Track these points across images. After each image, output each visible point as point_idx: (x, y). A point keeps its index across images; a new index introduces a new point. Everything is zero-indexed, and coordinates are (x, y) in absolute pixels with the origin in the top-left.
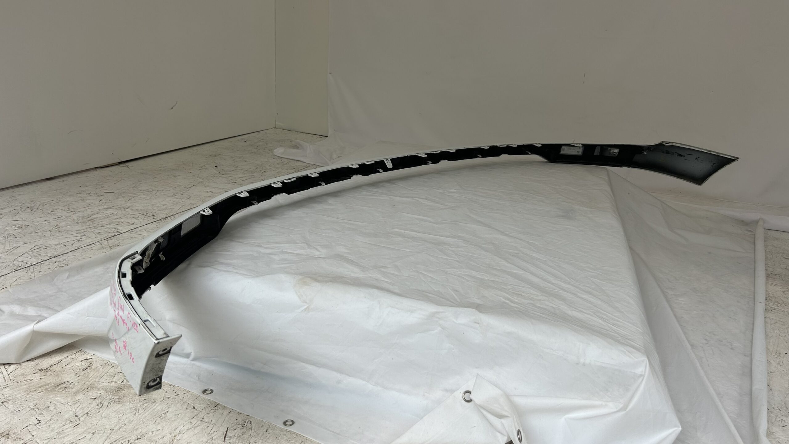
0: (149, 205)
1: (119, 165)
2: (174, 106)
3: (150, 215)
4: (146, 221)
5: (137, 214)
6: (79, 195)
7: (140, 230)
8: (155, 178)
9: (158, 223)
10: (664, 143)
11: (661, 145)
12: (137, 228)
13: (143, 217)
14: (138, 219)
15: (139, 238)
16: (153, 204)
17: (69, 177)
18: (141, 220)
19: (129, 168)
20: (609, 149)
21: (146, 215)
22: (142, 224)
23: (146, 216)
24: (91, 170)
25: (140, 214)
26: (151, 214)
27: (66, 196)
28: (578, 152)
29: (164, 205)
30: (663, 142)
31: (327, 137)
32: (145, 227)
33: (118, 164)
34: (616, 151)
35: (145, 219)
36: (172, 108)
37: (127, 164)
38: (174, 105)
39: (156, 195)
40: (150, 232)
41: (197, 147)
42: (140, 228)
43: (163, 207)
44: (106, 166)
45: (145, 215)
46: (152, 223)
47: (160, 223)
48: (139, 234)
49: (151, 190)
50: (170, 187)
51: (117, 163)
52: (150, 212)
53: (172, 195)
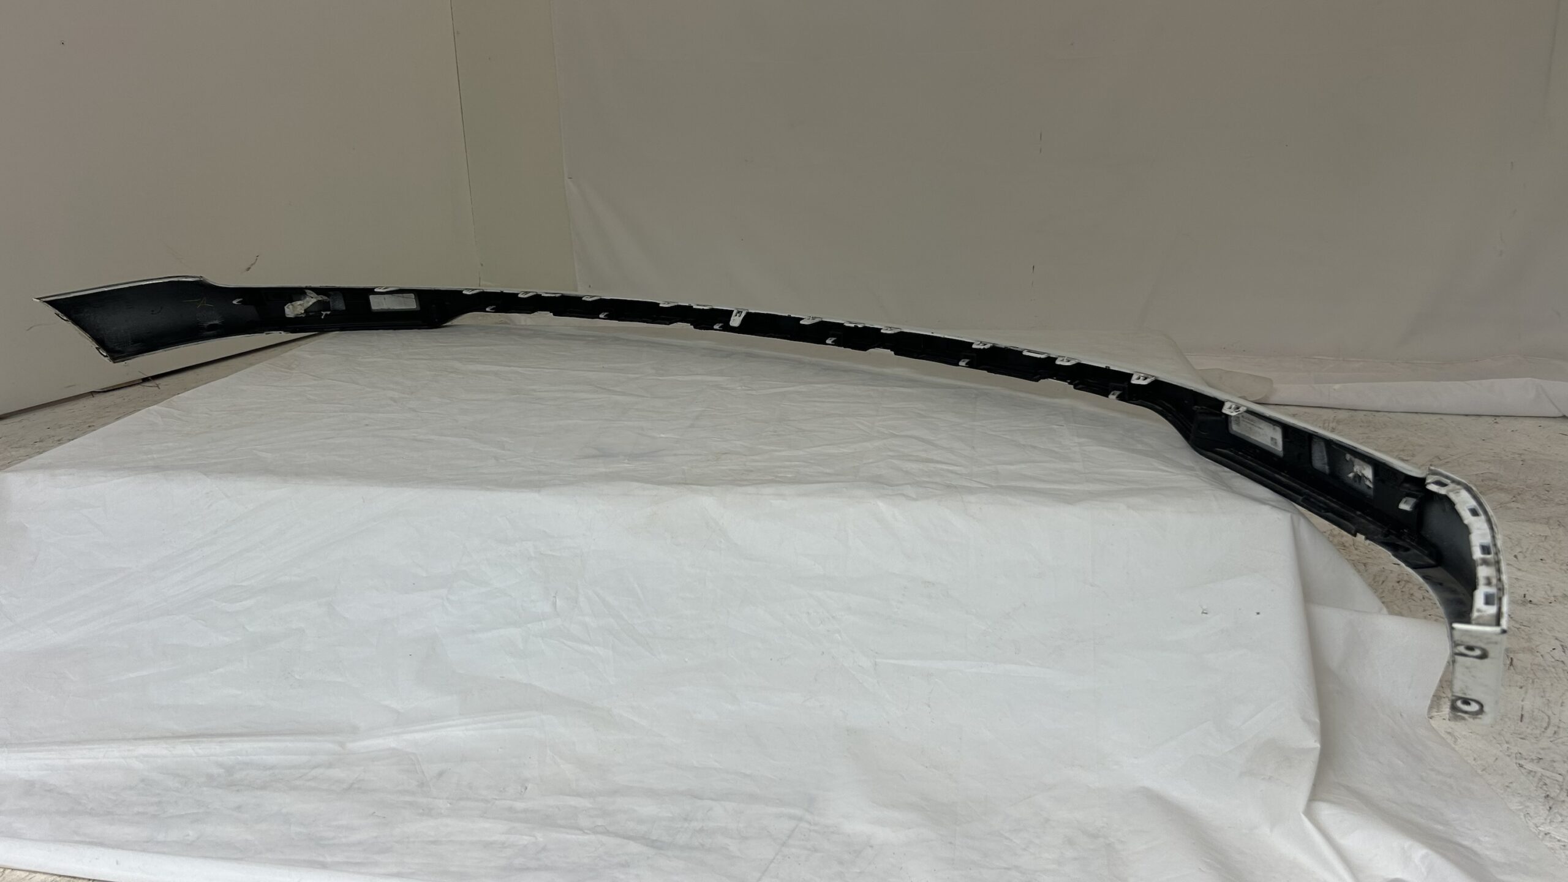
1: (143, 384)
2: (252, 265)
6: (37, 445)
17: (36, 413)
19: (159, 388)
24: (85, 397)
27: (12, 448)
33: (141, 381)
36: (248, 269)
37: (158, 382)
38: (253, 263)
44: (115, 388)
51: (138, 380)
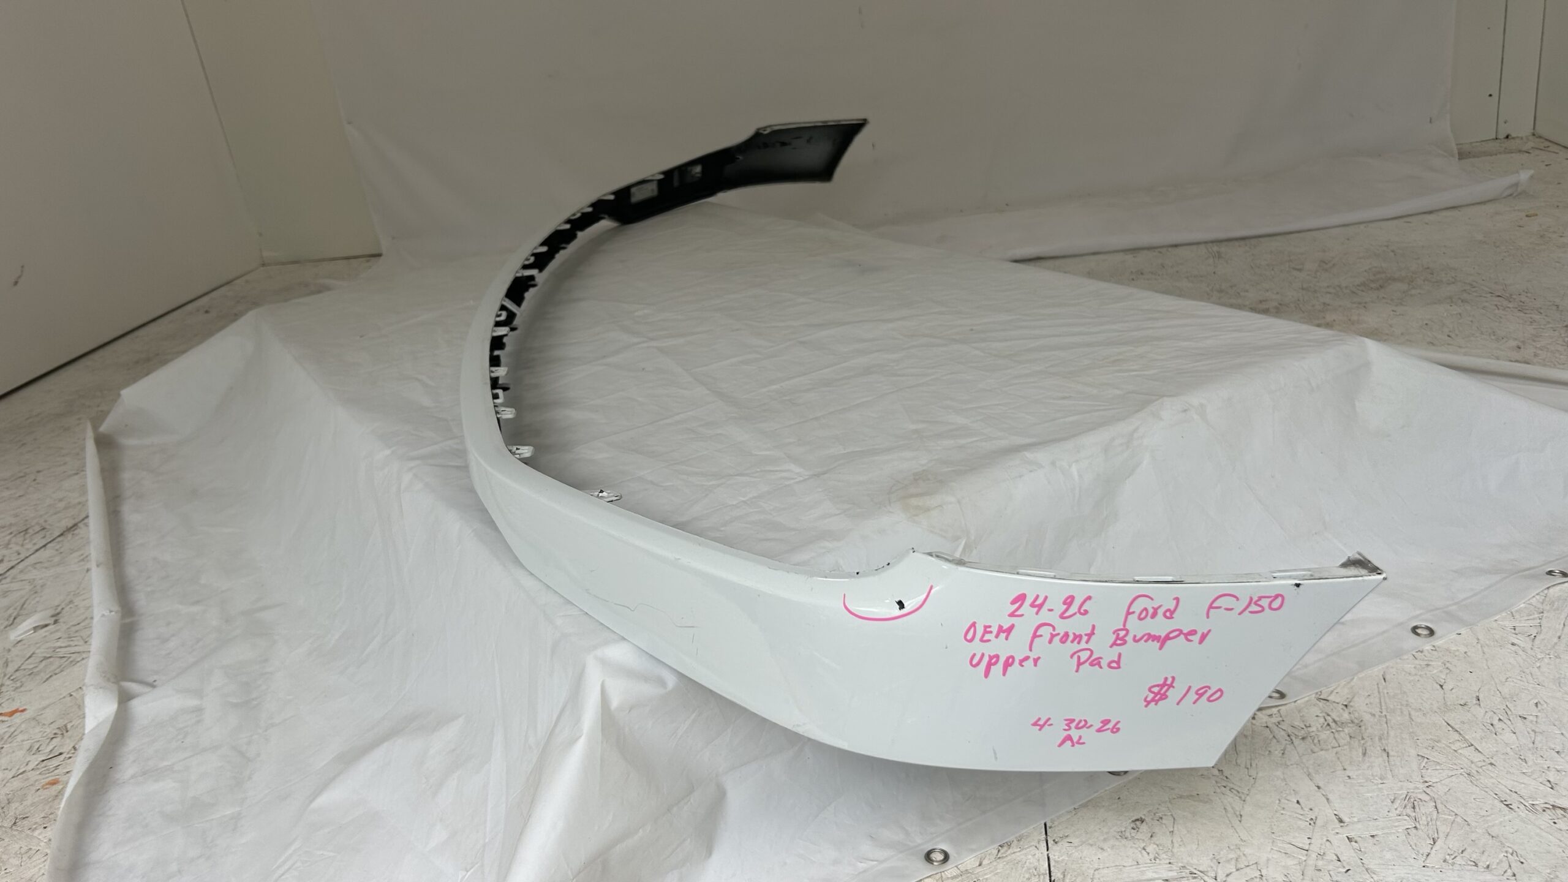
0: (26, 510)
2: (20, 277)
3: (34, 530)
4: (29, 546)
5: (6, 536)
7: (21, 572)
8: (23, 444)
9: (59, 542)
10: (761, 131)
11: (757, 135)
12: (12, 567)
13: (19, 539)
14: (10, 546)
15: (24, 589)
16: (35, 505)
18: (17, 548)
20: (689, 168)
21: (24, 535)
22: (22, 556)
23: (27, 536)
25: (13, 535)
26: (37, 528)
28: (653, 190)
29: (61, 500)
30: (759, 129)
31: (379, 255)
32: (32, 559)
34: (698, 169)
35: (25, 542)
36: (16, 283)
38: (19, 275)
39: (37, 481)
40: (46, 568)
41: (101, 353)
42: (21, 566)
43: (61, 505)
45: (24, 533)
46: (44, 546)
47: (62, 541)
48: (22, 581)
49: (22, 474)
50: (63, 456)
52: (33, 524)
53: (73, 472)
